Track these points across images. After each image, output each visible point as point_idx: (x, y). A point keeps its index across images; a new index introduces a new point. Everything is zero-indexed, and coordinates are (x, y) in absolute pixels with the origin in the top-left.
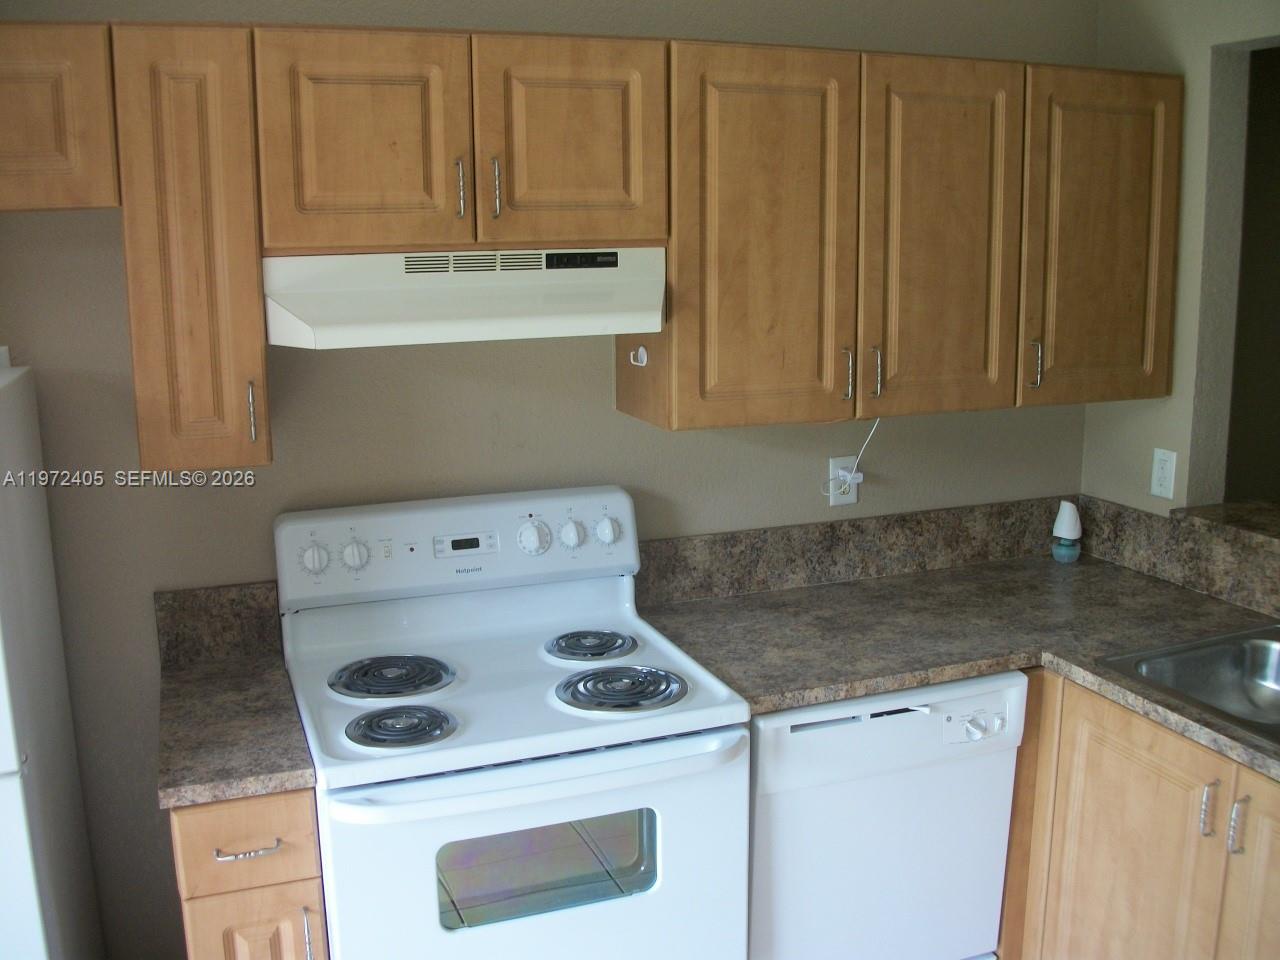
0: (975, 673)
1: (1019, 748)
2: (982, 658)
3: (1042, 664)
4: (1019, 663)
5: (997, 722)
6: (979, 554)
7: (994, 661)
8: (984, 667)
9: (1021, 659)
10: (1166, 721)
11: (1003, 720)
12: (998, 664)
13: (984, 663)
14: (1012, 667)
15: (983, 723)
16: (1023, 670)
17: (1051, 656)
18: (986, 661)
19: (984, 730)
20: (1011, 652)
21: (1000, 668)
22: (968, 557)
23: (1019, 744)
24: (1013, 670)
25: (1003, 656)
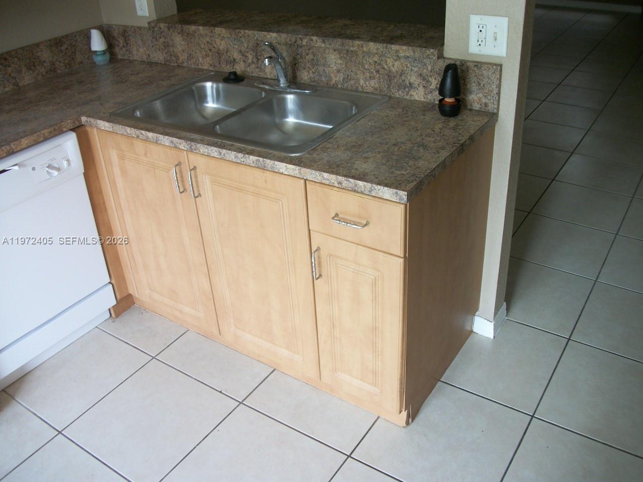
0: (42, 139)
1: (84, 173)
2: (45, 129)
3: (83, 123)
4: (69, 127)
5: (65, 163)
6: (50, 70)
7: (52, 129)
8: (46, 134)
9: (69, 123)
10: (148, 138)
11: (68, 161)
12: (55, 130)
13: (46, 132)
14: (65, 129)
15: (56, 166)
16: (73, 130)
17: (86, 118)
18: (46, 130)
19: (58, 169)
20: (62, 121)
21: (57, 132)
22: (44, 73)
23: (83, 171)
24: (67, 131)
25: (56, 124)
